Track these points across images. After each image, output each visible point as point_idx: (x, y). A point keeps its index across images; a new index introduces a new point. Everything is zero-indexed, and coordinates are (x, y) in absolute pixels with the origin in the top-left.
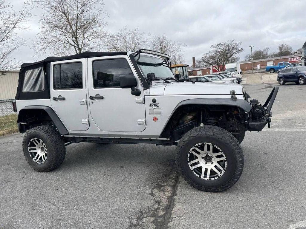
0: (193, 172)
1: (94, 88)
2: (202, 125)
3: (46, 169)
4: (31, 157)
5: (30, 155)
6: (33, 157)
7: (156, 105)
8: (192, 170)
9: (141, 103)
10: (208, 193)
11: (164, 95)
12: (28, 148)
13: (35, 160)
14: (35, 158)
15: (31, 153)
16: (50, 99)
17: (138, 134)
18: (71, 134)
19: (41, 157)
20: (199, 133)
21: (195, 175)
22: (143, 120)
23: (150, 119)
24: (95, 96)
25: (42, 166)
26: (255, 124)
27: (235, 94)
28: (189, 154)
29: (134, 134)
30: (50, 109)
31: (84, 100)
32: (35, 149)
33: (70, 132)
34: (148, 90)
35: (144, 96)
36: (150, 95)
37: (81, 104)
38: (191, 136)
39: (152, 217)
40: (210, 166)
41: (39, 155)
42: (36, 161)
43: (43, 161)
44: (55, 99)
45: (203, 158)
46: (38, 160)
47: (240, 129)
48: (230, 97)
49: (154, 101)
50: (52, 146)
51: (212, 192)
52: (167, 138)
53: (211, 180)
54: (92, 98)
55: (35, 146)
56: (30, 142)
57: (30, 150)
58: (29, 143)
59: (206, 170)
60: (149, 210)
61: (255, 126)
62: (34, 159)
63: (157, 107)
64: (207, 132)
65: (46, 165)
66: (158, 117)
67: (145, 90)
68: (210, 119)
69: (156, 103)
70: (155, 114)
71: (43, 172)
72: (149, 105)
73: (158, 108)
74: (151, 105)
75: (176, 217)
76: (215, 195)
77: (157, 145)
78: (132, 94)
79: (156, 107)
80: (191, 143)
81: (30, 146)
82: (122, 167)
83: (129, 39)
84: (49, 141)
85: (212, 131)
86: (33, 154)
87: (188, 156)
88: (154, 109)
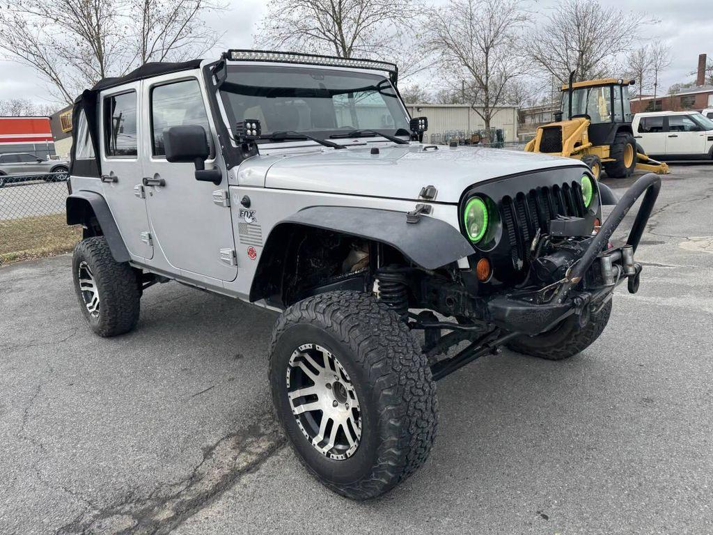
0: (298, 421)
1: (152, 157)
4: (85, 300)
5: (83, 296)
6: (88, 302)
7: (251, 215)
8: (297, 416)
9: (223, 205)
11: (265, 187)
12: (79, 281)
13: (91, 307)
14: (91, 304)
15: (85, 292)
16: (101, 178)
20: (304, 314)
21: (300, 432)
22: (230, 252)
23: (243, 251)
24: (153, 178)
27: (433, 200)
28: (288, 370)
29: (220, 284)
31: (139, 187)
32: (91, 285)
33: (134, 257)
34: (236, 169)
35: (229, 185)
36: (239, 185)
37: (136, 195)
38: (290, 318)
39: (135, 517)
41: (96, 299)
42: (92, 310)
44: (104, 179)
45: (328, 385)
49: (247, 203)
53: (331, 457)
54: (146, 182)
55: (90, 278)
56: (81, 268)
57: (83, 285)
58: (79, 271)
59: (330, 424)
60: (151, 496)
63: (253, 219)
64: (318, 315)
67: (229, 168)
69: (251, 208)
70: (250, 238)
72: (238, 212)
73: (254, 222)
74: (241, 214)
78: (198, 178)
81: (82, 278)
82: (238, 357)
85: (330, 315)
87: (288, 374)
88: (248, 226)
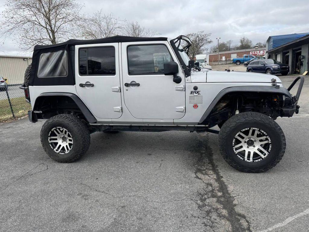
1: (129, 75)
2: (237, 112)
3: (70, 160)
4: (52, 147)
5: (51, 146)
6: (54, 148)
7: (198, 93)
8: (237, 154)
9: (182, 90)
10: (250, 173)
11: (206, 82)
12: (48, 138)
13: (57, 150)
14: (56, 148)
15: (51, 143)
16: (75, 85)
17: (175, 121)
18: (100, 122)
19: (63, 147)
20: (247, 119)
21: (240, 158)
22: (183, 107)
23: (190, 106)
24: (130, 83)
25: (65, 157)
26: (289, 111)
27: (276, 82)
28: (234, 139)
29: (172, 121)
30: (76, 96)
31: (118, 87)
32: (56, 139)
33: (98, 120)
34: (189, 77)
35: (185, 83)
36: (191, 83)
37: (113, 91)
38: (239, 122)
39: (213, 197)
40: (253, 150)
41: (60, 146)
42: (58, 152)
43: (67, 152)
44: (82, 85)
45: (245, 142)
46: (59, 150)
47: (273, 115)
48: (270, 85)
49: (196, 88)
50: (79, 135)
51: (256, 173)
52: (206, 125)
53: (255, 161)
54: (127, 85)
55: (56, 136)
56: (51, 131)
57: (51, 140)
58: (50, 133)
59: (249, 153)
60: (206, 192)
61: (289, 112)
62: (55, 150)
64: (254, 118)
65: (71, 155)
66: (198, 104)
67: (186, 77)
68: (247, 105)
69: (198, 90)
70: (195, 101)
71: (66, 163)
72: (190, 92)
73: (199, 95)
74: (192, 93)
75: (236, 196)
76: (258, 175)
77: (191, 132)
78: (174, 81)
79: (197, 94)
80: (237, 128)
81: (51, 136)
82: (150, 155)
83: (103, 24)
84: (75, 129)
85: (259, 117)
86: (54, 145)
87: (234, 141)
88: (195, 97)
